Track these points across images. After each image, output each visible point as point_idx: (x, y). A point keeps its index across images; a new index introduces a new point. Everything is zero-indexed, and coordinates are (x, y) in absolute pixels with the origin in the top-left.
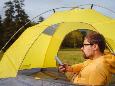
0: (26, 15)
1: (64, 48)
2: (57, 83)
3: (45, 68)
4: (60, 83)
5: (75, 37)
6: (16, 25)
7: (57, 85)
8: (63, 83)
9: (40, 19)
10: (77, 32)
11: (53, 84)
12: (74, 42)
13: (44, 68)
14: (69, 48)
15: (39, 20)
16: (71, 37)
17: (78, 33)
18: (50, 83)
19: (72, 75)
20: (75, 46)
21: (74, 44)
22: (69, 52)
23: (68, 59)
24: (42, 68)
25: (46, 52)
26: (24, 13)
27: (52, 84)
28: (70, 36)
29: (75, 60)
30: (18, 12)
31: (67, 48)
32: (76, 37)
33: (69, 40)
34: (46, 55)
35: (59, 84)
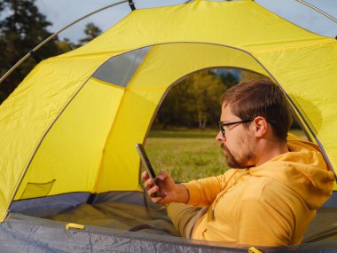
0: (42, 17)
1: (165, 128)
2: (138, 242)
3: (101, 194)
4: (147, 240)
5: (200, 92)
6: (8, 49)
8: (157, 241)
9: (87, 32)
10: (210, 77)
11: (125, 245)
12: (198, 107)
13: (98, 192)
14: (184, 128)
15: (85, 36)
16: (189, 91)
17: (213, 79)
18: (116, 242)
19: (189, 216)
20: (200, 121)
21: (197, 114)
22: (182, 140)
23: (177, 163)
24: (93, 192)
25: (105, 140)
26: (34, 10)
27: (120, 243)
28: (187, 87)
29: (200, 168)
30: (14, 8)
31: (175, 128)
32: (205, 93)
33: (181, 102)
34: (104, 151)
35: (146, 244)
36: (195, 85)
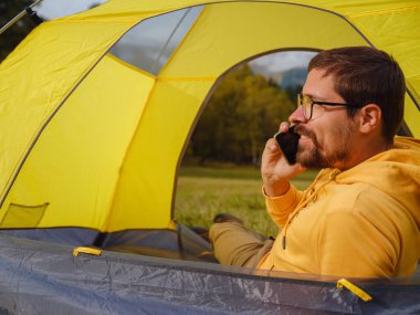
1: (201, 164)
5: (256, 111)
7: (178, 280)
8: (206, 272)
10: (270, 90)
12: (252, 134)
13: (110, 230)
14: (229, 165)
16: (239, 110)
17: (275, 94)
18: (146, 273)
20: (254, 154)
21: (251, 144)
22: (227, 182)
28: (237, 104)
31: (217, 164)
32: (263, 114)
33: (227, 125)
34: (121, 170)
36: (249, 101)
